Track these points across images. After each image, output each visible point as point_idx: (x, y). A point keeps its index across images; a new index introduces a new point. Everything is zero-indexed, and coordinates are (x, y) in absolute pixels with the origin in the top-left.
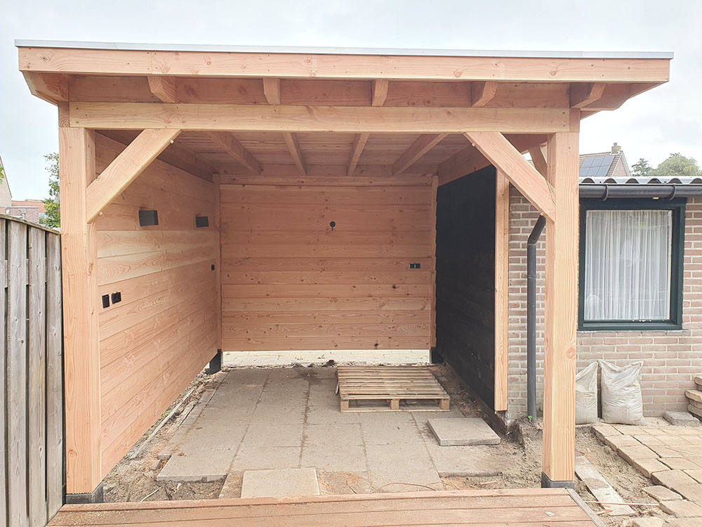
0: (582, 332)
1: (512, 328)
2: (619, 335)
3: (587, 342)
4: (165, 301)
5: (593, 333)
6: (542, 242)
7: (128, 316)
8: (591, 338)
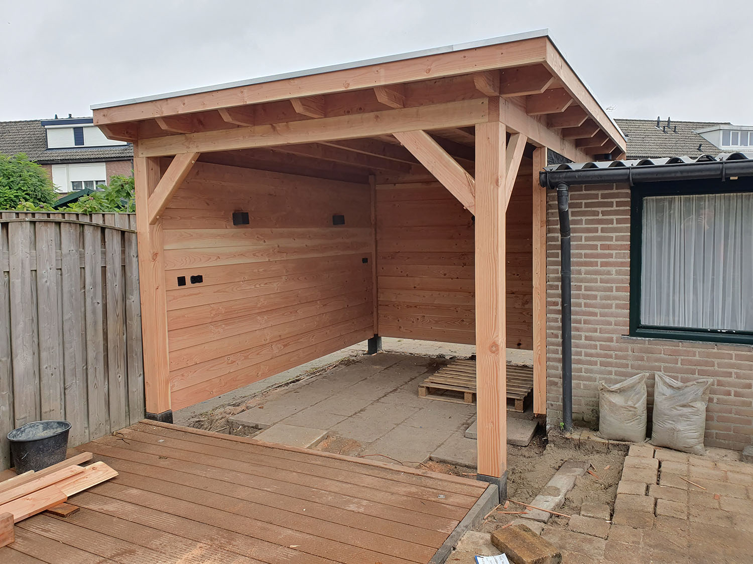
0: (634, 338)
1: (551, 328)
2: (683, 346)
3: (641, 351)
4: (276, 286)
5: (649, 340)
6: (584, 235)
7: (215, 294)
8: (647, 346)
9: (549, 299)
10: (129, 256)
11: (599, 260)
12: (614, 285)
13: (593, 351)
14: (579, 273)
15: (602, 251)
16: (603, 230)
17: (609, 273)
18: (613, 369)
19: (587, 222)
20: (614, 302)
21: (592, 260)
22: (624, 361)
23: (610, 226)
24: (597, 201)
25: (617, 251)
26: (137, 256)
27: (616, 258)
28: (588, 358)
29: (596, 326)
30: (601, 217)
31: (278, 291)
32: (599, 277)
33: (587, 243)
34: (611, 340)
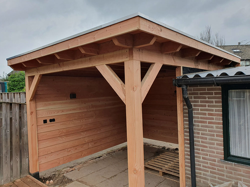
0: (227, 162)
1: (186, 151)
3: (230, 168)
4: (90, 120)
5: (234, 164)
6: (200, 108)
7: (61, 125)
8: (233, 166)
9: (185, 137)
10: (23, 113)
11: (208, 121)
12: (215, 134)
13: (206, 165)
14: (198, 126)
15: (209, 116)
16: (209, 106)
17: (212, 127)
18: (217, 176)
19: (201, 102)
20: (216, 142)
21: (204, 120)
22: (222, 173)
23: (212, 104)
24: (205, 92)
25: (216, 117)
26: (26, 113)
27: (215, 120)
28: (204, 168)
29: (207, 153)
30: (207, 99)
31: (91, 122)
32: (207, 129)
33: (202, 112)
34: (215, 161)
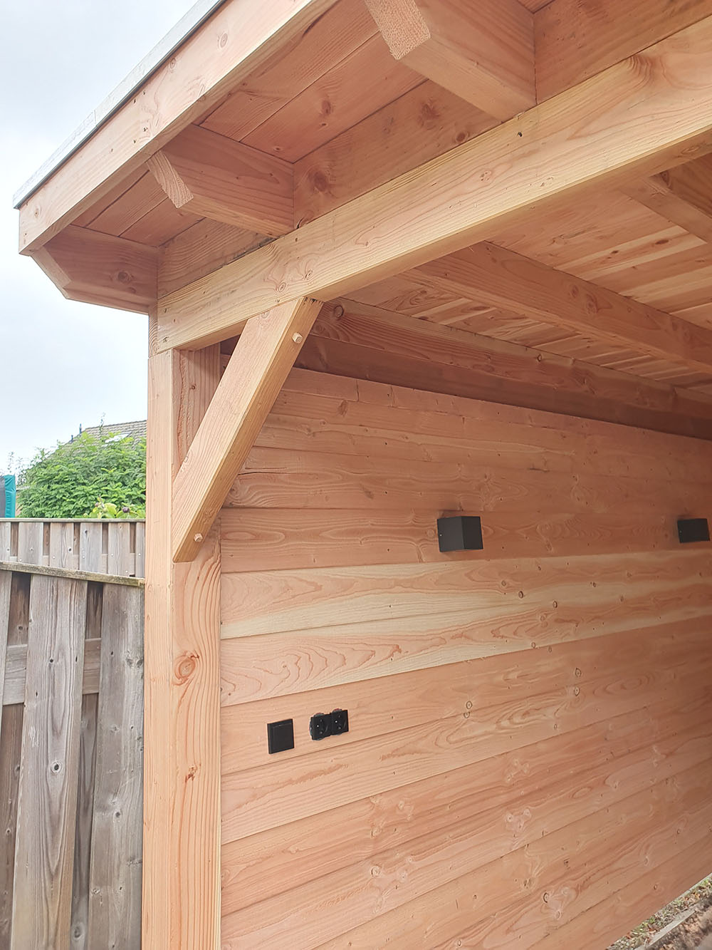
10: (114, 662)
26: (141, 662)
